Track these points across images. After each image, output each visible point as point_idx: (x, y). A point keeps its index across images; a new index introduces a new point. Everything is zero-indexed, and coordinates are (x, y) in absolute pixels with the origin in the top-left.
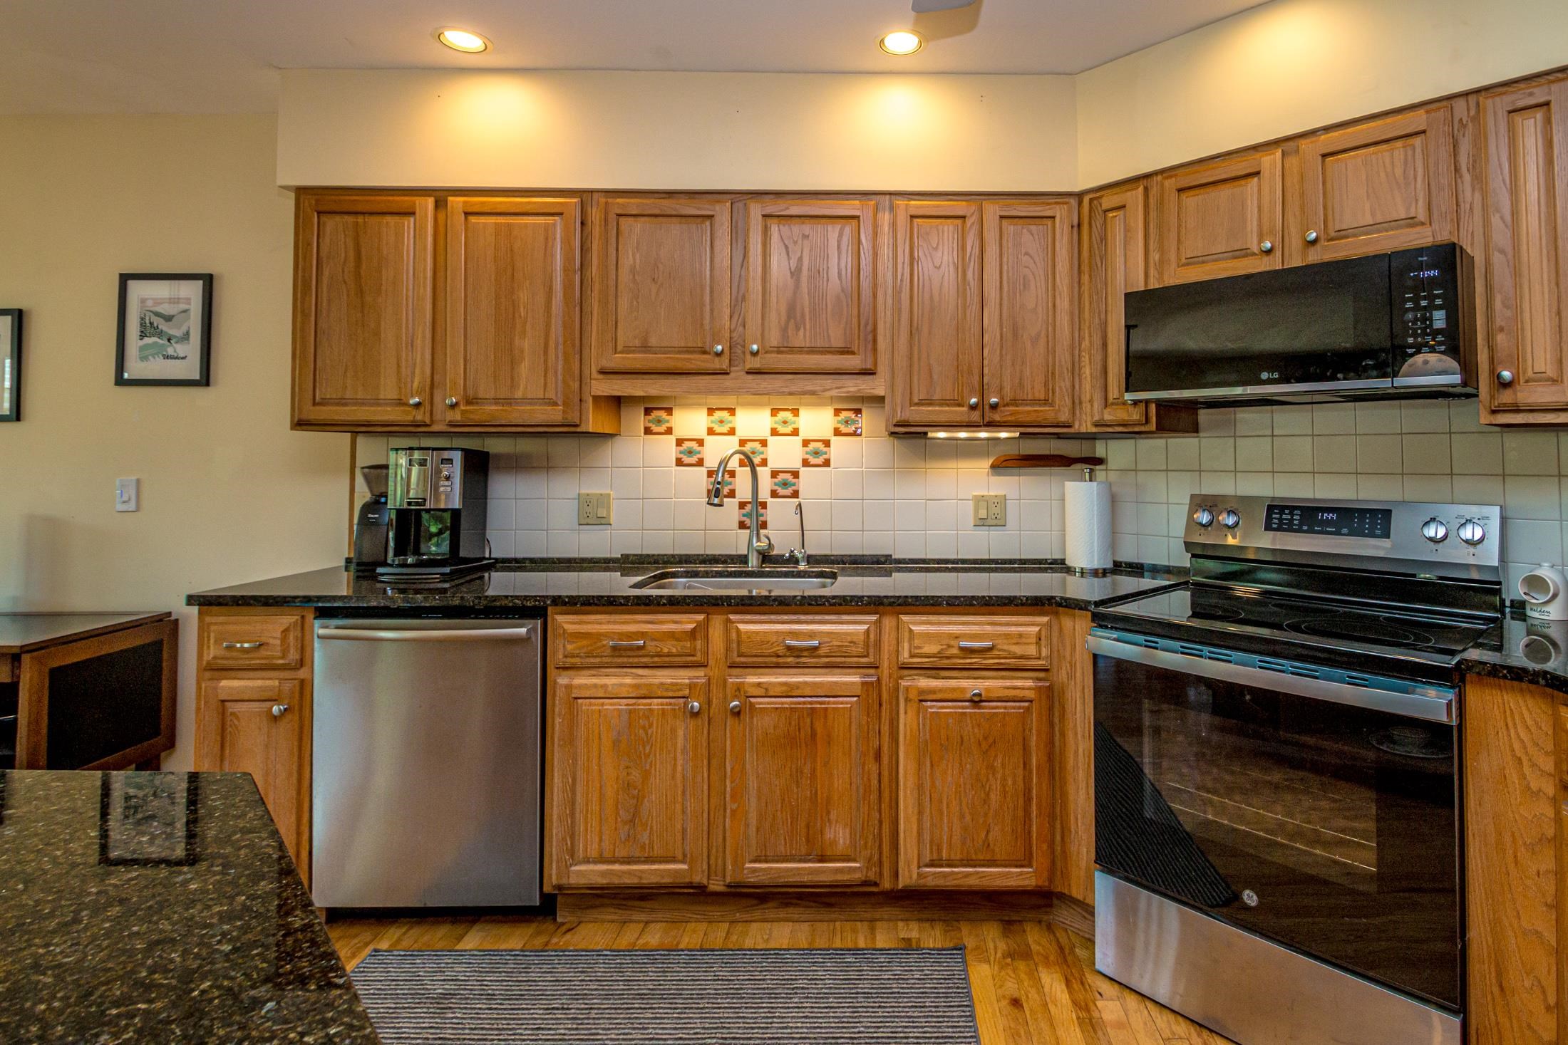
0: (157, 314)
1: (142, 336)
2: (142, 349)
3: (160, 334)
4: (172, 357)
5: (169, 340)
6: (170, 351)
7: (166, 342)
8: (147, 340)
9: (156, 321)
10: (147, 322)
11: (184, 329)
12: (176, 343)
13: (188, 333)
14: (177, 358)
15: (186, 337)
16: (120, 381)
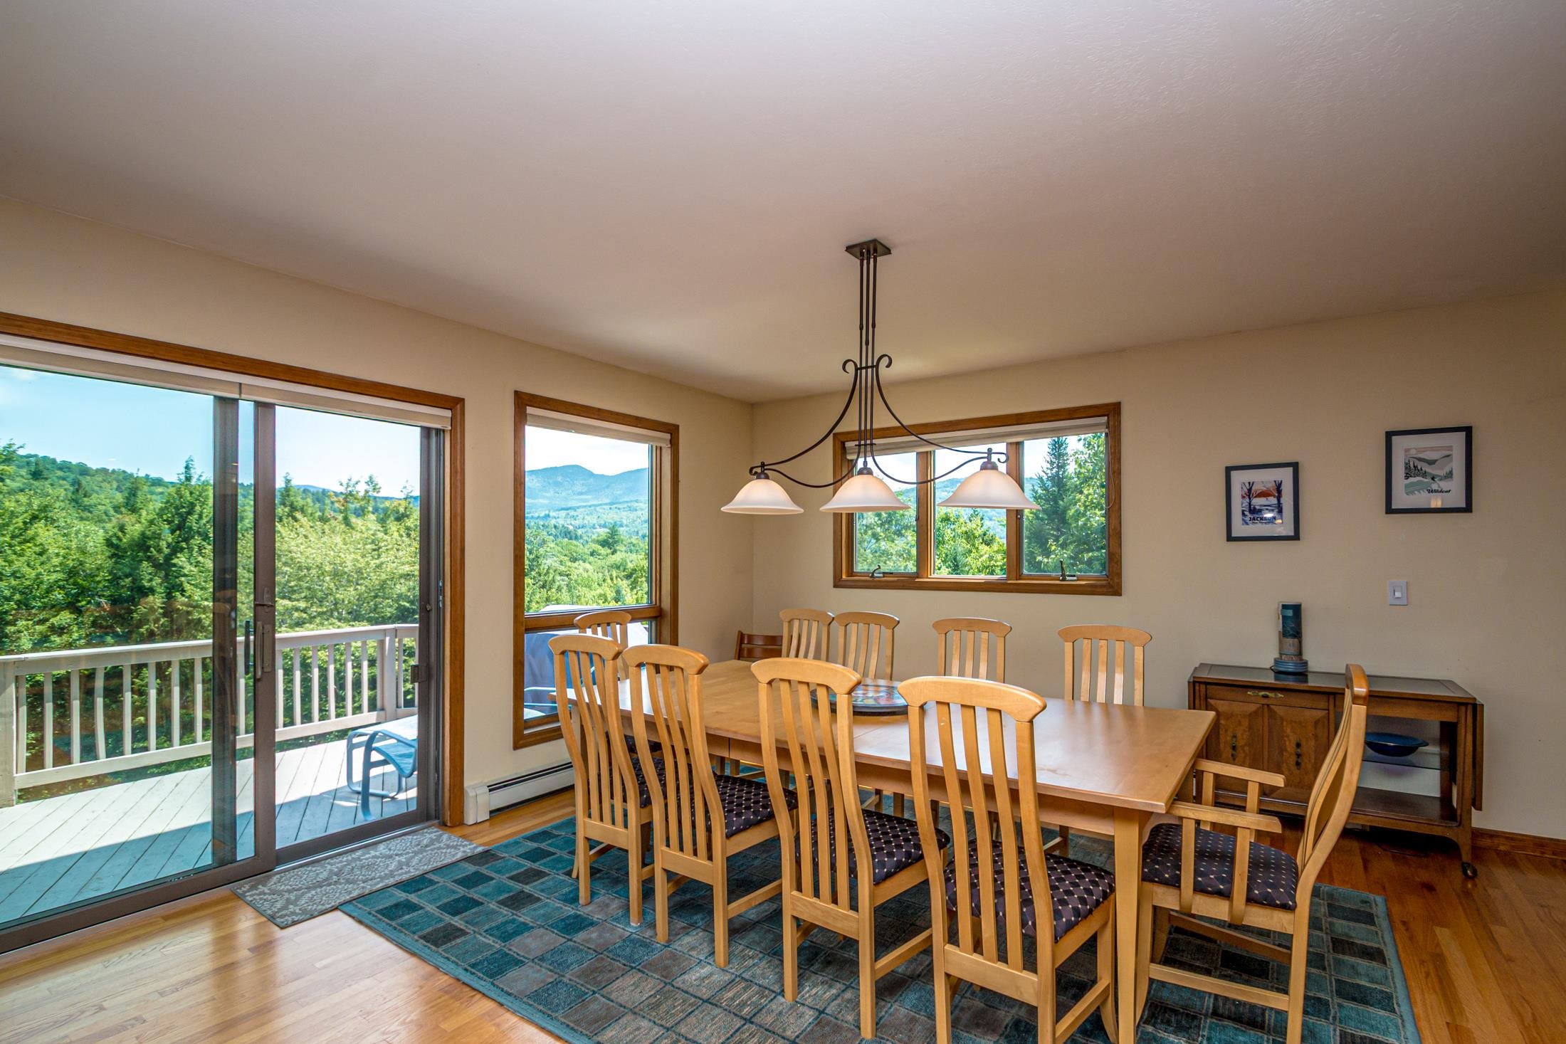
0: (1420, 460)
1: (1407, 478)
2: (1406, 486)
3: (1425, 475)
4: (1436, 491)
5: (1433, 479)
6: (1435, 487)
7: (1430, 480)
8: (1412, 480)
9: (1420, 464)
10: (1412, 466)
11: (1447, 469)
12: (1440, 480)
13: (1451, 473)
14: (1442, 491)
15: (1449, 475)
16: (1389, 510)
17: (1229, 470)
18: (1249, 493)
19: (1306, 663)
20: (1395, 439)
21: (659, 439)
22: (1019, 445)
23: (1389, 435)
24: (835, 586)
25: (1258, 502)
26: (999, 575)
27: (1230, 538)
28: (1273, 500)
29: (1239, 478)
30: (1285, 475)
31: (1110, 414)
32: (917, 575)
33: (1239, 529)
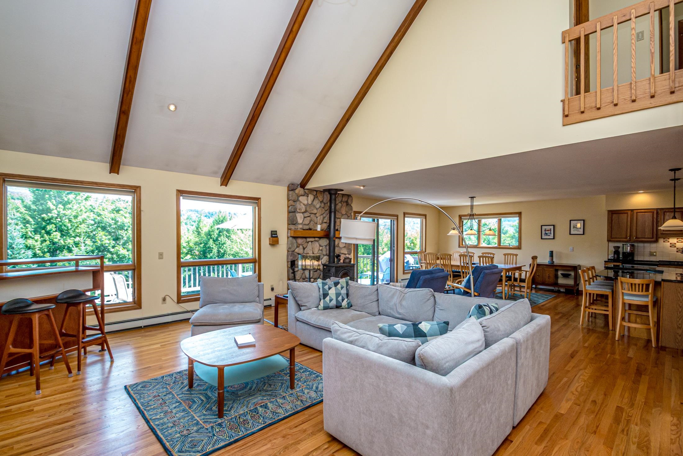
1: (573, 228)
2: (573, 230)
3: (576, 228)
4: (578, 231)
5: (578, 229)
10: (574, 226)
15: (580, 228)
16: (570, 234)
17: (542, 226)
18: (545, 230)
19: (554, 262)
20: (571, 221)
21: (422, 218)
22: (500, 220)
23: (570, 221)
24: (459, 247)
25: (547, 232)
26: (496, 245)
27: (542, 239)
28: (550, 232)
29: (544, 228)
30: (552, 227)
31: (520, 214)
32: (478, 245)
33: (543, 237)
